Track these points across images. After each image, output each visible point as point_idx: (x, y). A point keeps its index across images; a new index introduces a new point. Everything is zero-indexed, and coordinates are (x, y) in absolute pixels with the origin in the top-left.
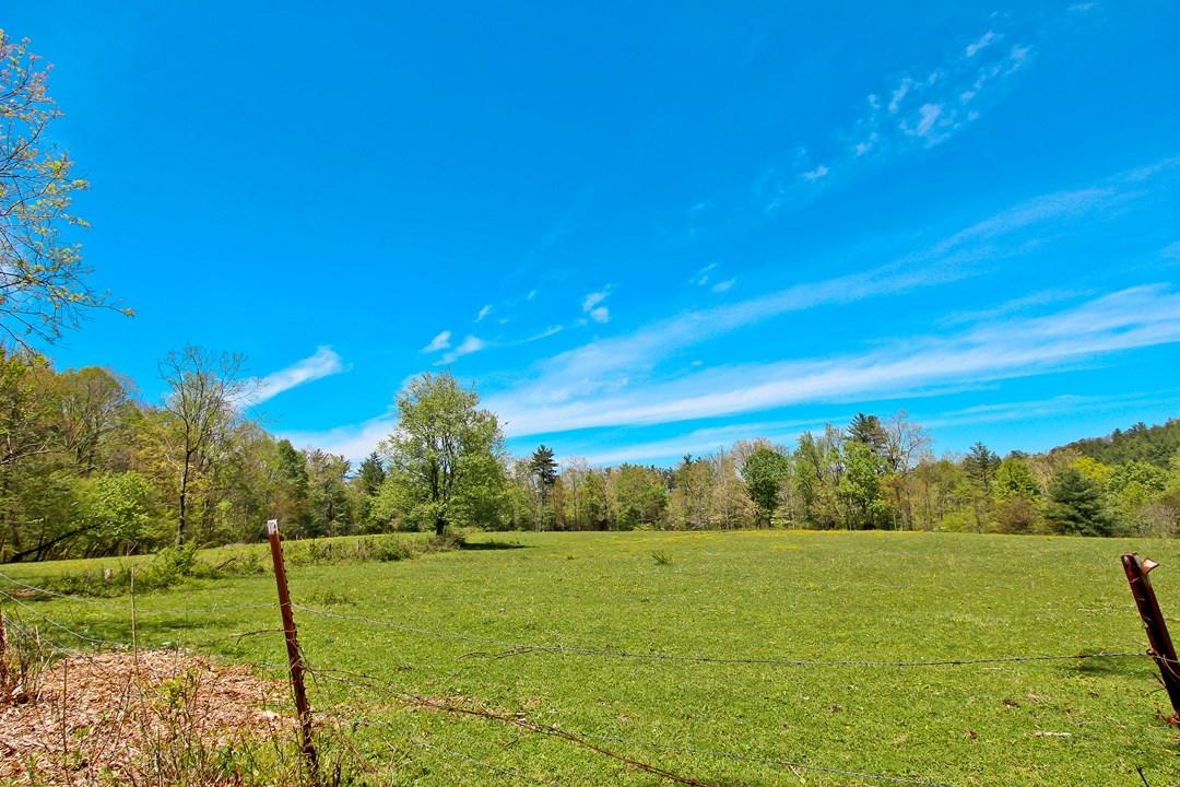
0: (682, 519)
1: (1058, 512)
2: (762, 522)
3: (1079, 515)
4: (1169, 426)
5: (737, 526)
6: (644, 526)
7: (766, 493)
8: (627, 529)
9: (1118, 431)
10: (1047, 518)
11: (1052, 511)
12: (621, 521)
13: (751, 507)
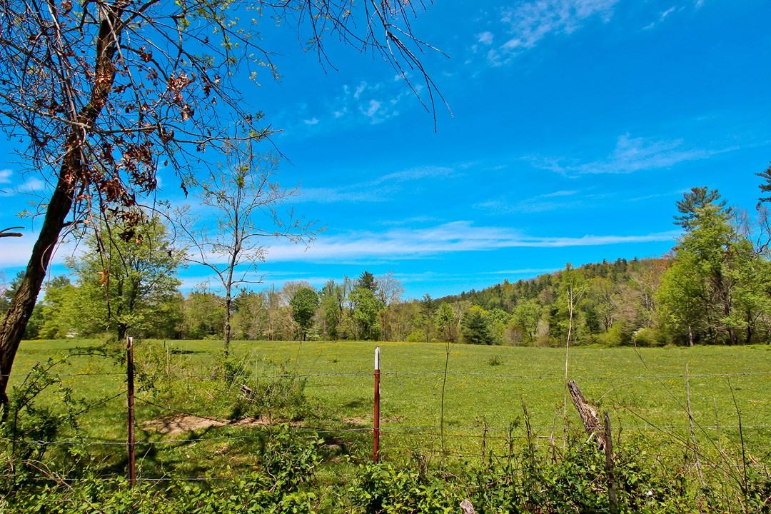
0: (241, 332)
1: (470, 334)
2: (301, 336)
3: (480, 335)
4: (484, 291)
5: (280, 339)
6: (211, 337)
7: (303, 317)
8: (197, 338)
9: (464, 293)
10: (465, 336)
11: (468, 333)
12: (193, 333)
13: (294, 325)
